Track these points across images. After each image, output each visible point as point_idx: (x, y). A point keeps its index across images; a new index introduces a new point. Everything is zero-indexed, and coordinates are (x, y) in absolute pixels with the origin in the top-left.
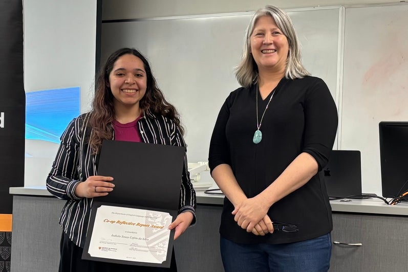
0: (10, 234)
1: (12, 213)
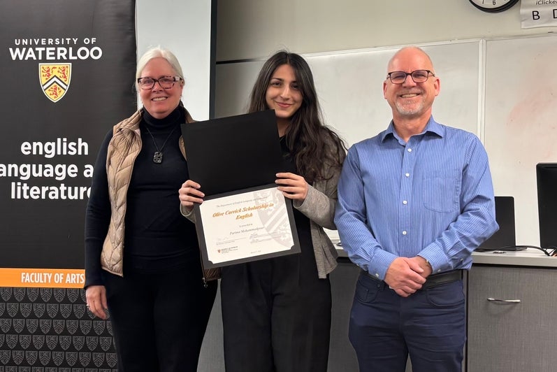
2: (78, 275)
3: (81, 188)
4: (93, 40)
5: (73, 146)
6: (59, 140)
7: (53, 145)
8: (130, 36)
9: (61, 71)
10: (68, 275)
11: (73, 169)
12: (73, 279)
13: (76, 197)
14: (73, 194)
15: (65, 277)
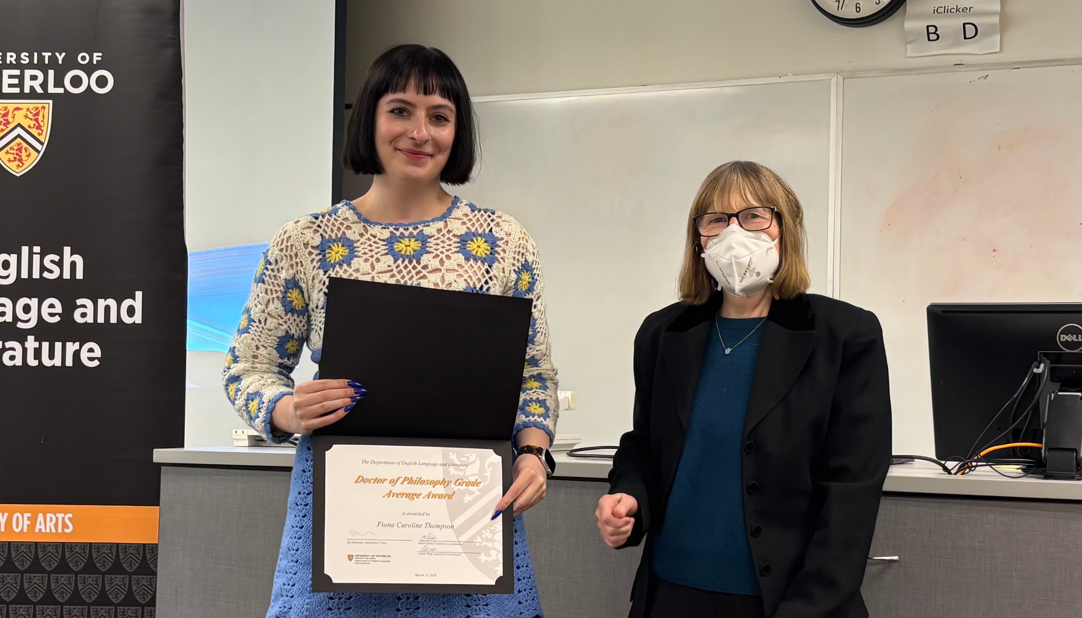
0: (154, 548)
1: (158, 505)
2: (60, 516)
3: (69, 345)
4: (97, 57)
5: (53, 262)
6: (25, 250)
7: (13, 259)
8: (169, 52)
9: (30, 116)
10: (41, 516)
11: (52, 306)
12: (50, 525)
13: (57, 362)
14: (51, 356)
15: (33, 520)
